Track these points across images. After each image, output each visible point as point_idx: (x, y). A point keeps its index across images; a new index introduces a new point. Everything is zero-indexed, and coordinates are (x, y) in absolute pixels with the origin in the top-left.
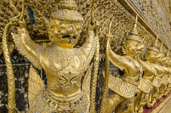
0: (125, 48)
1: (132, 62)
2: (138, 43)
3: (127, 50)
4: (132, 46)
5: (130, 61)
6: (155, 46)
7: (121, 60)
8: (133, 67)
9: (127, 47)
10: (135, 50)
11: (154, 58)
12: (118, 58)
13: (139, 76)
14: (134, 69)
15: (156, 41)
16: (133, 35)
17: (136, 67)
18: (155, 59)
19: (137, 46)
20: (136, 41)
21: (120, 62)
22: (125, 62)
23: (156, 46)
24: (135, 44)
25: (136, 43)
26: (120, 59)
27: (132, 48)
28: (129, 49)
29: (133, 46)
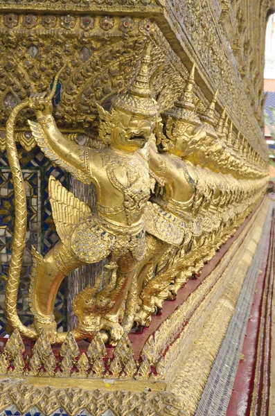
0: (167, 138)
1: (182, 169)
2: (194, 126)
3: (171, 143)
4: (183, 135)
5: (179, 166)
6: (208, 122)
7: (164, 165)
8: (184, 179)
9: (172, 135)
10: (188, 142)
11: (206, 153)
12: (158, 160)
13: (194, 199)
14: (187, 183)
15: (211, 107)
16: (185, 111)
17: (190, 179)
18: (208, 155)
19: (193, 133)
20: (192, 123)
21: (161, 169)
22: (169, 168)
23: (211, 120)
24: (189, 129)
25: (191, 128)
26: (162, 163)
27: (184, 137)
28: (176, 140)
29: (186, 134)
